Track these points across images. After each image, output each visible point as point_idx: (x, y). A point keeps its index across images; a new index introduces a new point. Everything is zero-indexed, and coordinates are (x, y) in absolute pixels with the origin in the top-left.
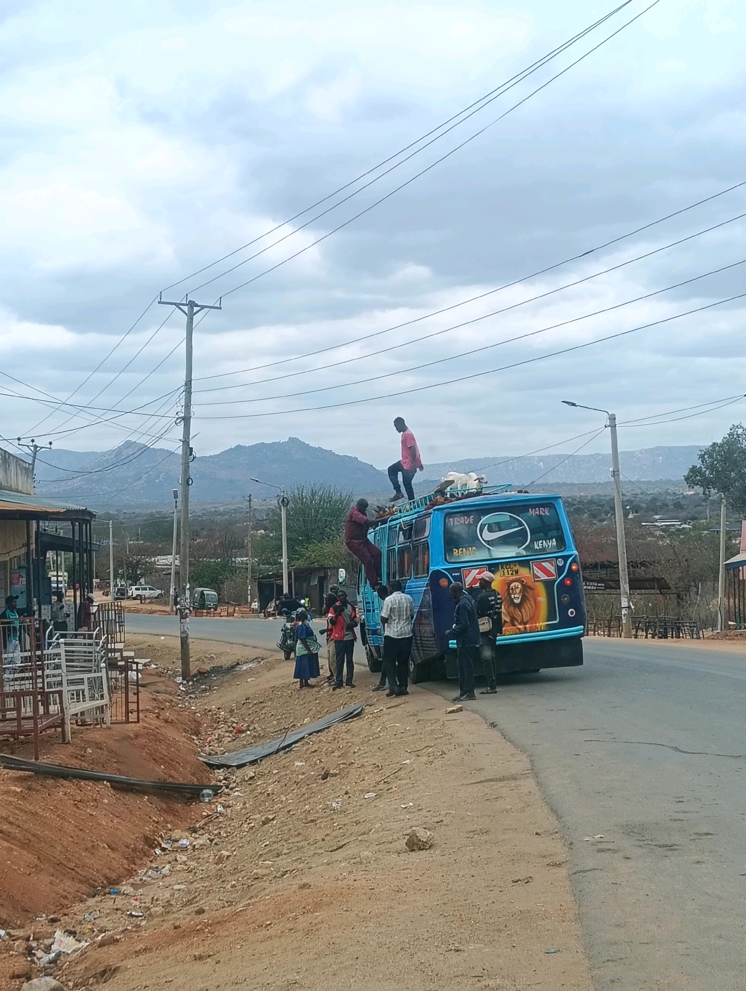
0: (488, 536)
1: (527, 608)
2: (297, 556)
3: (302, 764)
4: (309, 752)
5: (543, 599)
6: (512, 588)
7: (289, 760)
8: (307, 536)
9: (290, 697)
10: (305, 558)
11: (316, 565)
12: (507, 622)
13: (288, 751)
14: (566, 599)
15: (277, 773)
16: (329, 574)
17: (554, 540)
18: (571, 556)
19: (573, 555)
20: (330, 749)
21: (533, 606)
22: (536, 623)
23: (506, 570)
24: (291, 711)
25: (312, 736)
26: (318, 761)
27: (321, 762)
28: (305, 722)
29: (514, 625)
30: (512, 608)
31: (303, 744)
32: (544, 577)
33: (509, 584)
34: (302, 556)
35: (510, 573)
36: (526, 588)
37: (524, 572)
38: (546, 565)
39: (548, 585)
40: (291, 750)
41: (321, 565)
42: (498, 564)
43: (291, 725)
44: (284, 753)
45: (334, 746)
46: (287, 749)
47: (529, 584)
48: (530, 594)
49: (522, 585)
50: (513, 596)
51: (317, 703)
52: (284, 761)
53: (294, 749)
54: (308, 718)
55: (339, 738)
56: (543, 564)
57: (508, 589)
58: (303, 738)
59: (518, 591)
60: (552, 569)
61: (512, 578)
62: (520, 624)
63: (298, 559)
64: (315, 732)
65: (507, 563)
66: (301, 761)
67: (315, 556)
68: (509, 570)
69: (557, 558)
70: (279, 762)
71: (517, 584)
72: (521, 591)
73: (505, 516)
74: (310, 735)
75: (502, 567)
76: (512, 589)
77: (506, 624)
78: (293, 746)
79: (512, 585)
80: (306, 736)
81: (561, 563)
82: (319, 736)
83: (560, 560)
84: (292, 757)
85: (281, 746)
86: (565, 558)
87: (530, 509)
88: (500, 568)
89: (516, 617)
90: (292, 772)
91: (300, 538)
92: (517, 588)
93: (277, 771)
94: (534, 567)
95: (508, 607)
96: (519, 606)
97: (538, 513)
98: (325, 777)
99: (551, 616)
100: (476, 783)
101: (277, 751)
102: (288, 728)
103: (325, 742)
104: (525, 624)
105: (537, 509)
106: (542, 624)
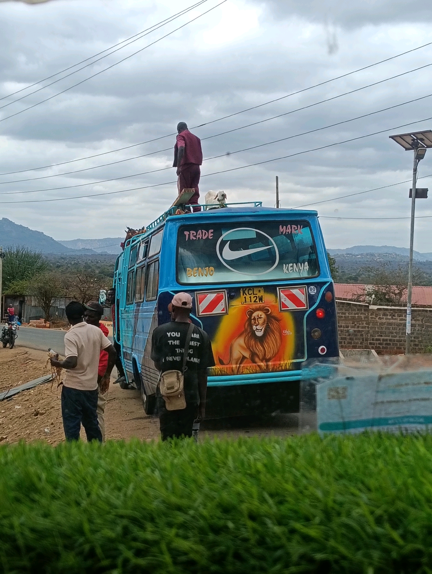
0: (229, 254)
1: (270, 342)
2: (6, 288)
3: (19, 407)
4: (24, 400)
5: (290, 333)
6: (255, 317)
7: (11, 405)
8: (13, 276)
9: (8, 369)
10: (11, 289)
11: (18, 294)
12: (246, 358)
13: (10, 400)
14: (316, 334)
15: (4, 412)
16: (26, 299)
17: (306, 263)
18: (325, 283)
19: (328, 282)
20: (37, 399)
21: (279, 341)
22: (280, 360)
23: (248, 297)
24: (9, 377)
25: (24, 391)
26: (30, 406)
27: (32, 406)
28: (19, 384)
29: (254, 362)
30: (253, 342)
31: (19, 396)
32: (292, 306)
33: (251, 313)
34: (9, 287)
35: (253, 300)
36: (270, 318)
37: (269, 298)
38: (296, 292)
39: (297, 316)
40: (12, 399)
41: (21, 294)
42: (239, 288)
43: (10, 385)
44: (7, 401)
45: (39, 397)
46: (9, 399)
47: (275, 314)
48: (274, 326)
49: (267, 315)
50: (254, 327)
51: (25, 373)
52: (8, 405)
53: (14, 399)
54: (21, 381)
55: (42, 393)
56: (291, 290)
57: (250, 319)
58: (19, 392)
59: (261, 321)
60: (302, 298)
61: (254, 306)
62: (262, 361)
63: (7, 290)
64: (26, 389)
65: (250, 288)
66: (19, 406)
67: (18, 288)
68: (252, 296)
69: (309, 284)
70: (4, 406)
71: (259, 313)
72: (264, 322)
73: (251, 233)
74: (23, 391)
75: (244, 293)
76: (254, 319)
77: (246, 360)
78: (13, 397)
79: (255, 314)
80: (21, 391)
81: (313, 291)
82: (29, 392)
83: (312, 287)
84: (13, 403)
85: (6, 396)
86: (320, 285)
87: (281, 226)
88: (242, 294)
89: (257, 352)
90: (13, 412)
91: (9, 277)
92: (260, 318)
93: (4, 411)
94: (281, 294)
95: (248, 340)
96: (261, 340)
97: (289, 231)
98: (36, 415)
99: (298, 352)
100: (130, 420)
101: (3, 399)
102: (8, 387)
103: (33, 395)
104: (267, 360)
105: (289, 226)
106: (288, 361)
